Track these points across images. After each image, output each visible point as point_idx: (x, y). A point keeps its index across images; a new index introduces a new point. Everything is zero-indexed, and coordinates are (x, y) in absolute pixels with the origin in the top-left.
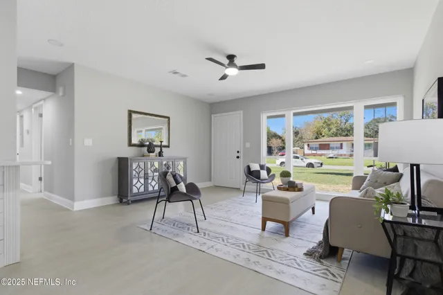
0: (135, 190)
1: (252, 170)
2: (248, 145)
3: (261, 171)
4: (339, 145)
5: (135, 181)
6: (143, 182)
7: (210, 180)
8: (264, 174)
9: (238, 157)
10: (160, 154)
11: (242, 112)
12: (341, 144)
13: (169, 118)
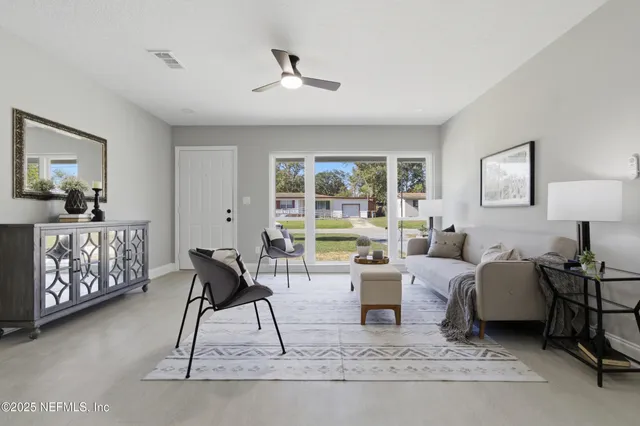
0: (50, 301)
1: (272, 238)
2: (247, 200)
3: (286, 240)
4: (291, 203)
5: (49, 279)
6: (67, 281)
7: (173, 260)
8: (289, 245)
9: (229, 220)
10: (98, 216)
11: (235, 148)
12: (294, 202)
13: (105, 141)
